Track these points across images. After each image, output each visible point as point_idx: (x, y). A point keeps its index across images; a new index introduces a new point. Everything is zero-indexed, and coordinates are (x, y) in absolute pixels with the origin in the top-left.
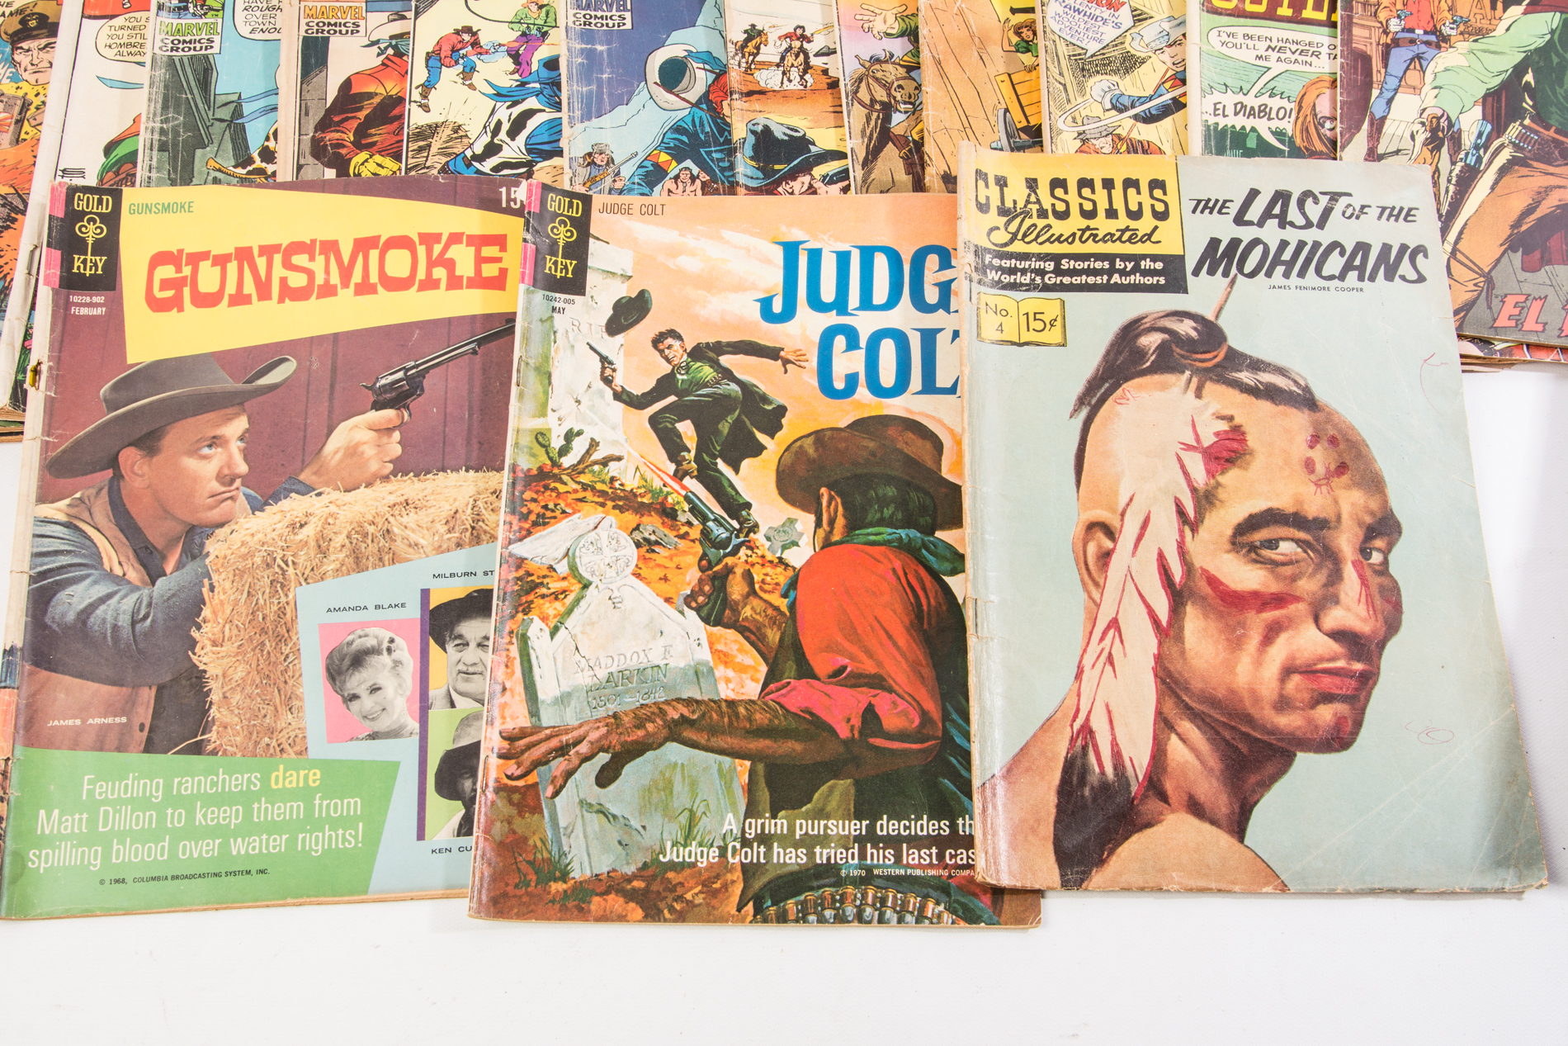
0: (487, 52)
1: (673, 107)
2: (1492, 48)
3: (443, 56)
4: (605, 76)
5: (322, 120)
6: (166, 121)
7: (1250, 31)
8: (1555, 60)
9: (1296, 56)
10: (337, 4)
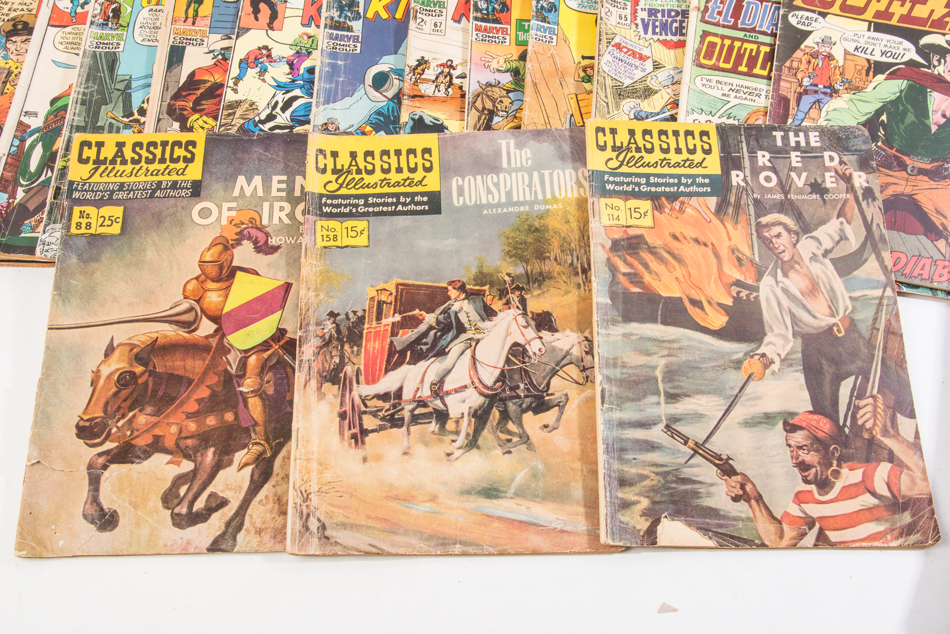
0: (275, 61)
2: (864, 99)
3: (249, 62)
4: (341, 79)
5: (176, 93)
6: (87, 88)
7: (720, 79)
8: (901, 108)
9: (746, 95)
10: (193, 28)
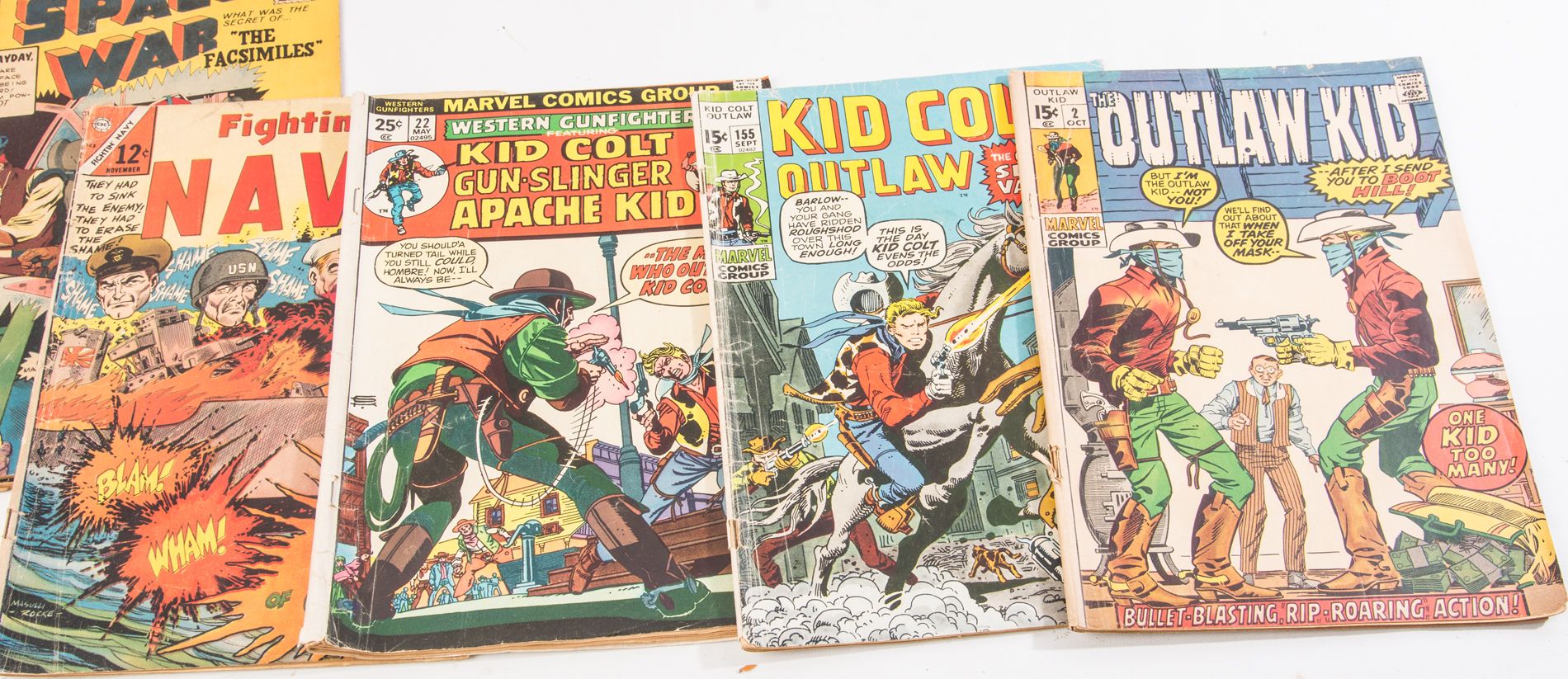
6: (736, 347)
10: (1076, 215)
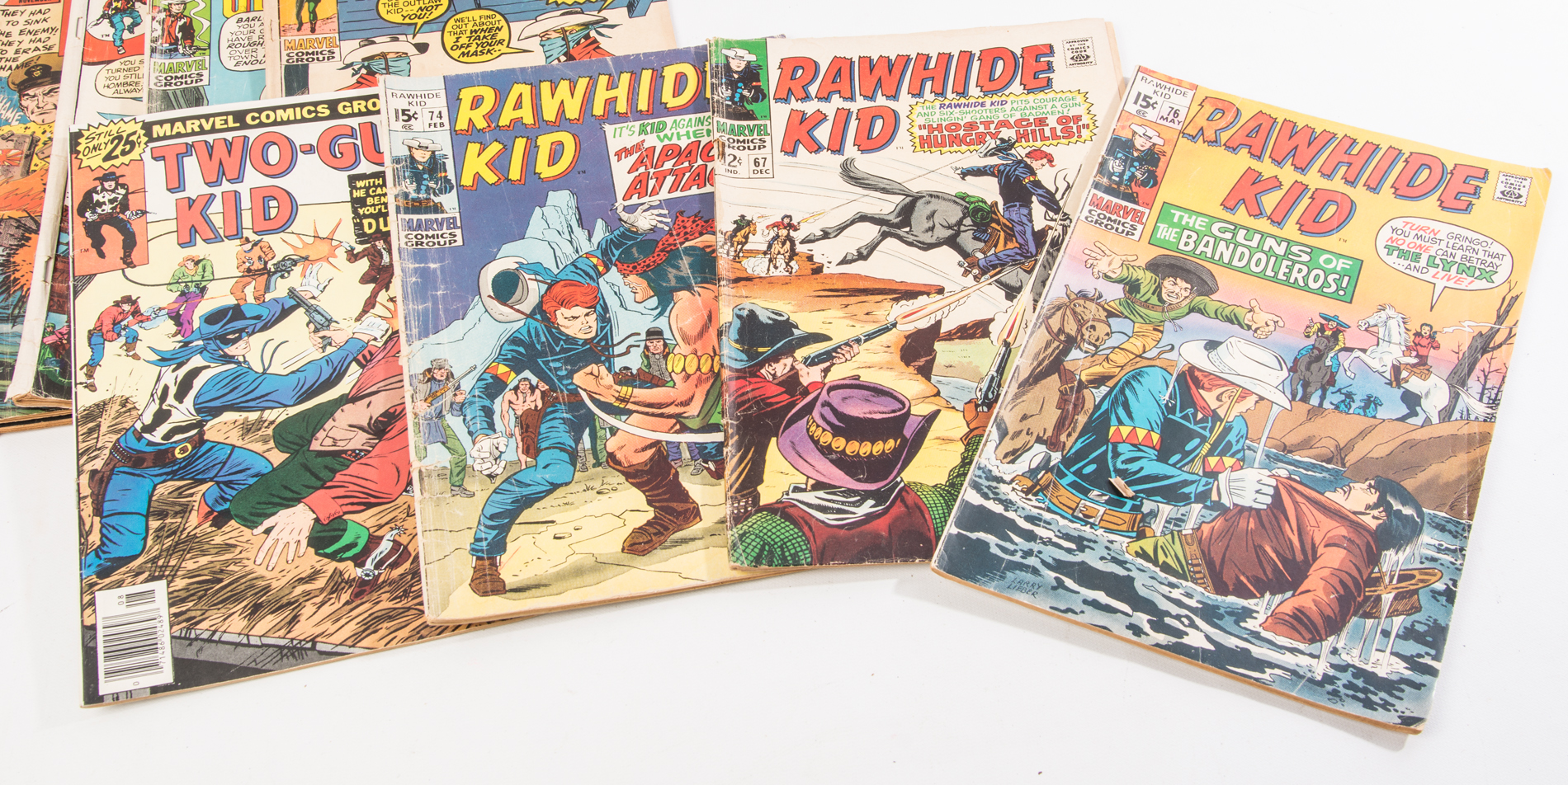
1: (508, 319)
3: (104, 331)
4: (440, 293)
